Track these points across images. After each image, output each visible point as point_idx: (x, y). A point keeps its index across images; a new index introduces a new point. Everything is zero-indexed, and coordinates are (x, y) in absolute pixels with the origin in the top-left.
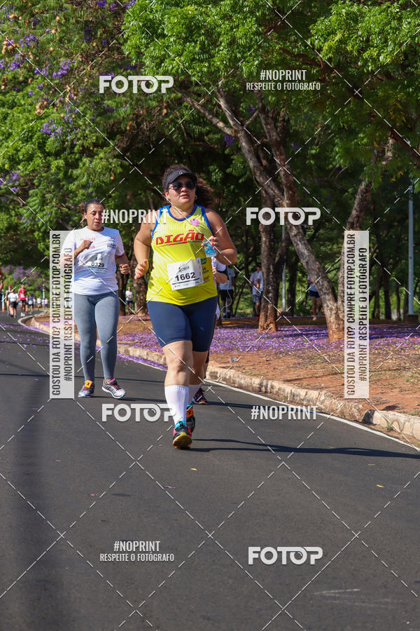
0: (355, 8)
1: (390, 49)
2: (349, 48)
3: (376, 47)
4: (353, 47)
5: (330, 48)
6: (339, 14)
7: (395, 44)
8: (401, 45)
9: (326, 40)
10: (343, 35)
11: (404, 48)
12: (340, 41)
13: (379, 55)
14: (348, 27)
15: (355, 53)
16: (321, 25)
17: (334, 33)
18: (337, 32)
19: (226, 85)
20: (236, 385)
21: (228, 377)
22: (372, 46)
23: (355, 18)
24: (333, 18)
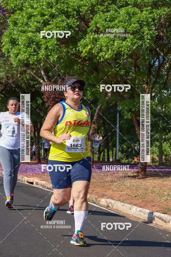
0: (96, 36)
1: (110, 52)
2: (93, 52)
3: (104, 52)
4: (95, 51)
5: (86, 51)
6: (90, 38)
7: (112, 51)
8: (114, 51)
9: (84, 48)
10: (91, 47)
11: (115, 52)
12: (90, 49)
13: (105, 55)
14: (93, 43)
15: (96, 54)
16: (82, 42)
17: (87, 45)
18: (89, 45)
19: (44, 65)
20: (46, 188)
21: (43, 184)
22: (103, 51)
23: (96, 40)
24: (87, 40)
